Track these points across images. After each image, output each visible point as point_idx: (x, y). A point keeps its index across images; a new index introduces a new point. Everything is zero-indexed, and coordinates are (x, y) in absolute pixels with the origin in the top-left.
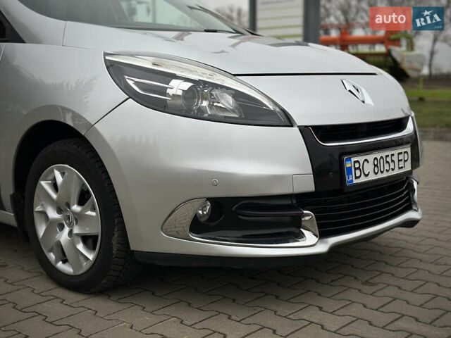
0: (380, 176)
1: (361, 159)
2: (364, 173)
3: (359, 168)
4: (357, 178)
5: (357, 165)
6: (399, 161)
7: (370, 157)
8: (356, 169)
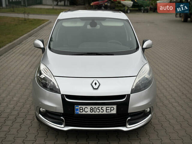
0: (93, 113)
1: (84, 107)
2: (85, 111)
3: (82, 109)
4: (80, 112)
5: (81, 108)
6: (106, 110)
7: (89, 107)
8: (80, 109)
